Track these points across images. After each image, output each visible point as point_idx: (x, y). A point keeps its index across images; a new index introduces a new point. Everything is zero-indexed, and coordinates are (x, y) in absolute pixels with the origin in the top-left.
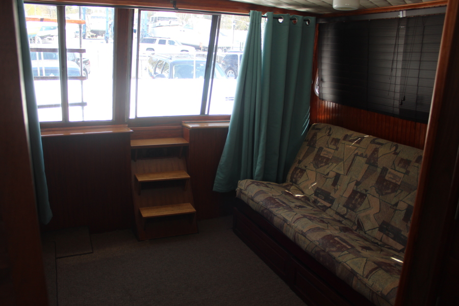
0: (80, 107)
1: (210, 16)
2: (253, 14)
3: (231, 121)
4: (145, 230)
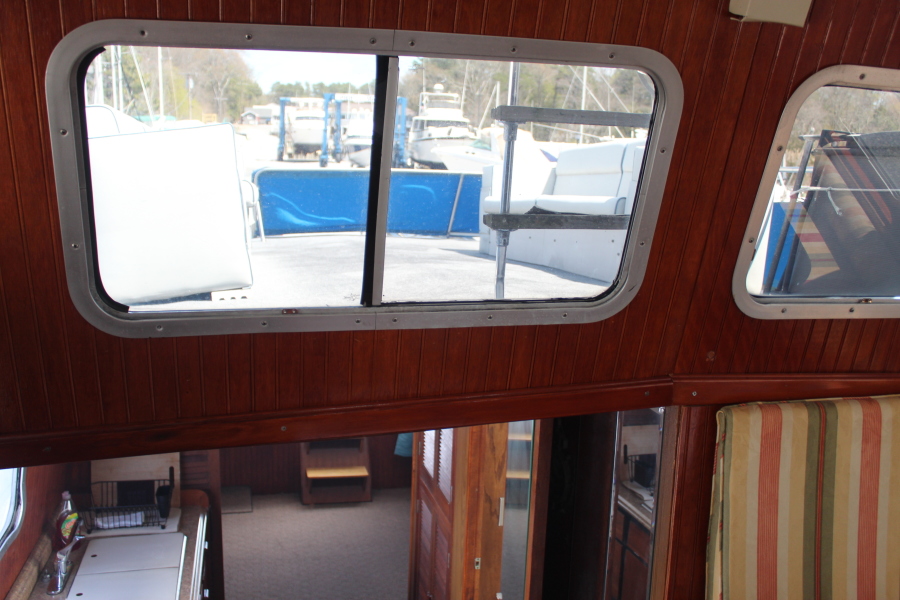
4: (310, 492)
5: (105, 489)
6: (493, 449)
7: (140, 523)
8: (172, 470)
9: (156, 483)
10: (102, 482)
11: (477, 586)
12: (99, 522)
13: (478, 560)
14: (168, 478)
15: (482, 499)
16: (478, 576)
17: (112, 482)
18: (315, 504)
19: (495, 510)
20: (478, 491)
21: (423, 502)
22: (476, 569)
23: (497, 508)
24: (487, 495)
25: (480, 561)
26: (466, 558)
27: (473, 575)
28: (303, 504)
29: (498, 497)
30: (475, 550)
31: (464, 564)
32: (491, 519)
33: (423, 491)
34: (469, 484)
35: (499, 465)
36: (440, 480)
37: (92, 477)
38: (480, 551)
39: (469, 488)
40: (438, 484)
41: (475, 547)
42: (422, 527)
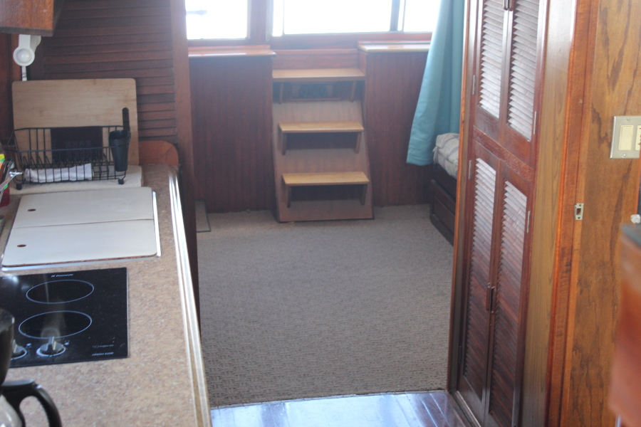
4: (289, 206)
5: (33, 138)
6: (606, 42)
7: (89, 176)
8: (125, 112)
9: (105, 131)
10: (30, 129)
11: (577, 245)
12: (34, 173)
14: (121, 124)
15: (589, 116)
16: (578, 230)
17: (44, 129)
18: (296, 222)
19: (606, 134)
20: (583, 104)
21: (479, 160)
22: (577, 219)
23: (609, 131)
24: (594, 111)
25: (582, 207)
26: (561, 206)
27: (572, 227)
28: (281, 222)
29: (610, 115)
30: (576, 191)
31: (558, 214)
32: (599, 147)
33: (478, 144)
34: (571, 93)
35: (613, 67)
36: (511, 115)
37: (15, 121)
38: (583, 193)
39: (569, 98)
40: (508, 122)
41: (576, 187)
42: (476, 197)
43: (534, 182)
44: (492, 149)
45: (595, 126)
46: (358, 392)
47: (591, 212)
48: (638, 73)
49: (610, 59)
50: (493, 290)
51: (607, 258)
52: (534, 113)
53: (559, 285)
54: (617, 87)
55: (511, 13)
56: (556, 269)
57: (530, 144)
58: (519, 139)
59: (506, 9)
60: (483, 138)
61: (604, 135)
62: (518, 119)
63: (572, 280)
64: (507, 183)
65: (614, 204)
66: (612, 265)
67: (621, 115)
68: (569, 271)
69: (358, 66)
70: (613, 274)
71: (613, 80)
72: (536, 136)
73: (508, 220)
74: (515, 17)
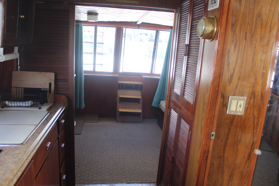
0: (100, 66)
1: (155, 31)
2: (171, 30)
3: (160, 76)
4: (120, 117)
7: (29, 105)
8: (50, 84)
10: (17, 87)
11: (211, 149)
12: (7, 102)
13: (213, 133)
14: (48, 88)
15: (220, 95)
16: (212, 143)
17: (22, 88)
18: (121, 122)
19: (226, 103)
20: (218, 90)
21: (172, 109)
22: (212, 138)
23: (227, 102)
24: (222, 93)
25: (214, 134)
26: (205, 133)
27: (209, 142)
28: (117, 121)
29: (228, 95)
30: (212, 127)
31: (204, 136)
32: (223, 108)
33: (172, 104)
34: (213, 84)
35: (231, 75)
36: (185, 94)
37: (12, 84)
38: (215, 128)
39: (212, 87)
40: (183, 96)
41: (213, 125)
42: (170, 122)
43: (193, 121)
44: (177, 106)
45: (222, 100)
46: (127, 182)
47: (217, 136)
48: (240, 79)
49: (230, 72)
50: (174, 157)
51: (222, 154)
52: (194, 93)
53: (202, 165)
54: (232, 84)
55: (187, 56)
56: (201, 159)
57: (192, 105)
58: (188, 103)
59: (185, 55)
60: (174, 102)
61: (225, 104)
62: (187, 95)
63: (207, 164)
64: (182, 119)
65: (227, 133)
66: (223, 157)
67: (232, 96)
68: (207, 160)
69: (141, 81)
70: (223, 161)
71: (230, 81)
72: (195, 103)
73: (181, 132)
74: (188, 58)
